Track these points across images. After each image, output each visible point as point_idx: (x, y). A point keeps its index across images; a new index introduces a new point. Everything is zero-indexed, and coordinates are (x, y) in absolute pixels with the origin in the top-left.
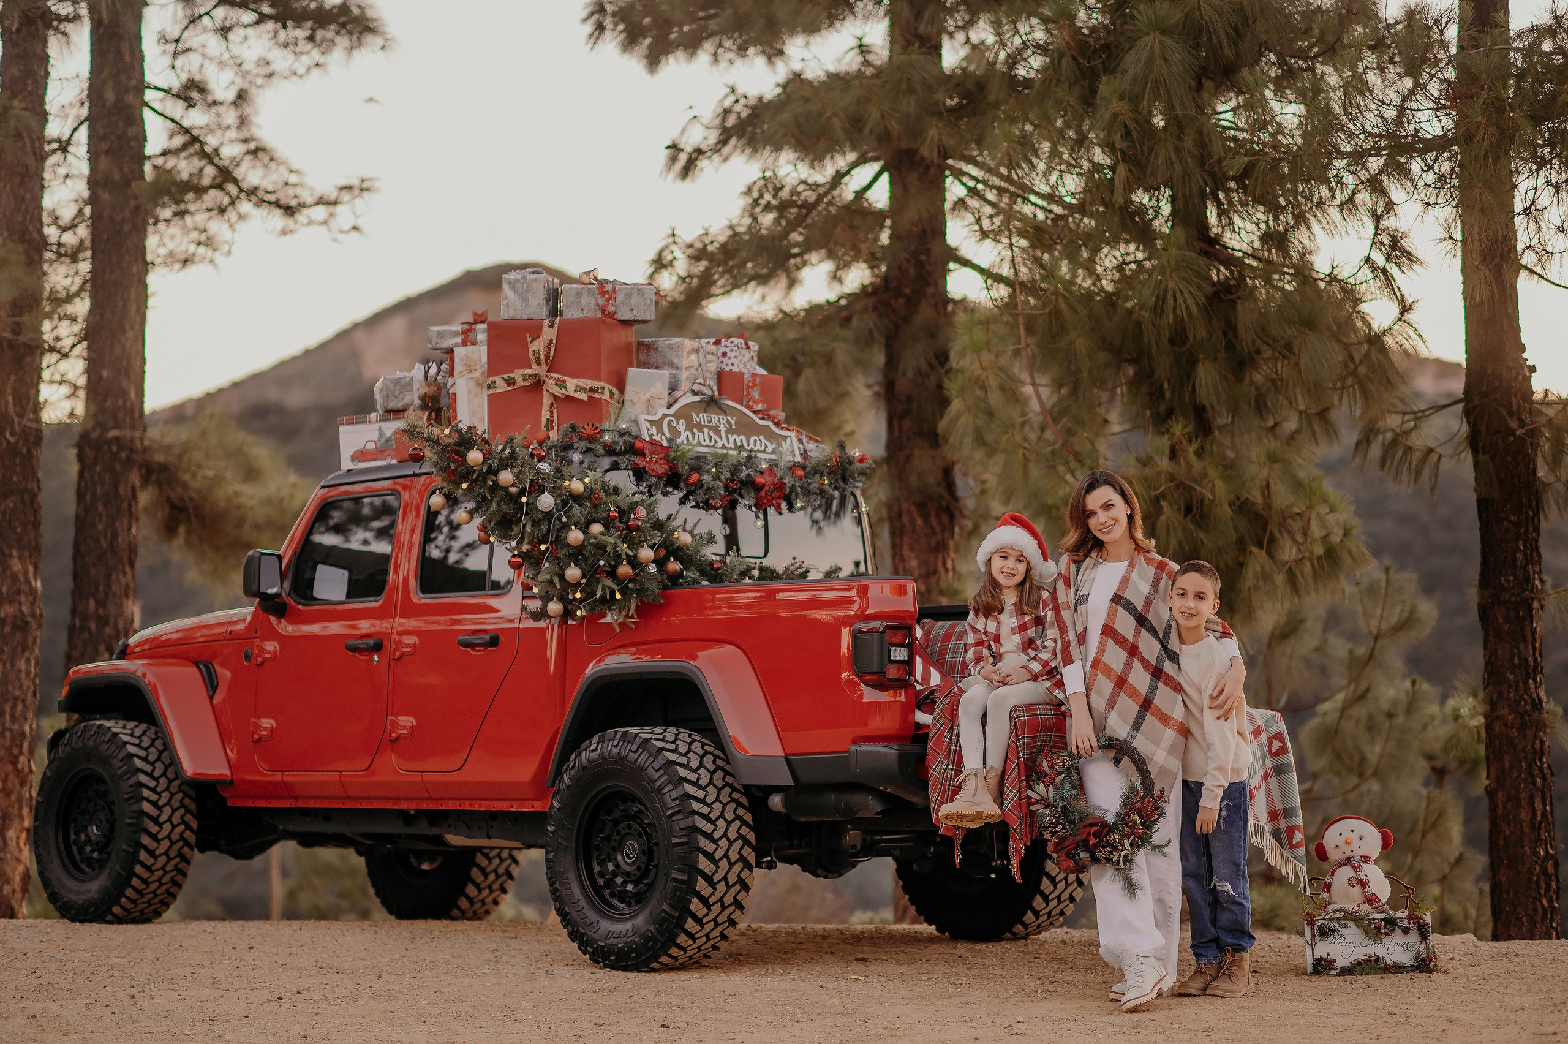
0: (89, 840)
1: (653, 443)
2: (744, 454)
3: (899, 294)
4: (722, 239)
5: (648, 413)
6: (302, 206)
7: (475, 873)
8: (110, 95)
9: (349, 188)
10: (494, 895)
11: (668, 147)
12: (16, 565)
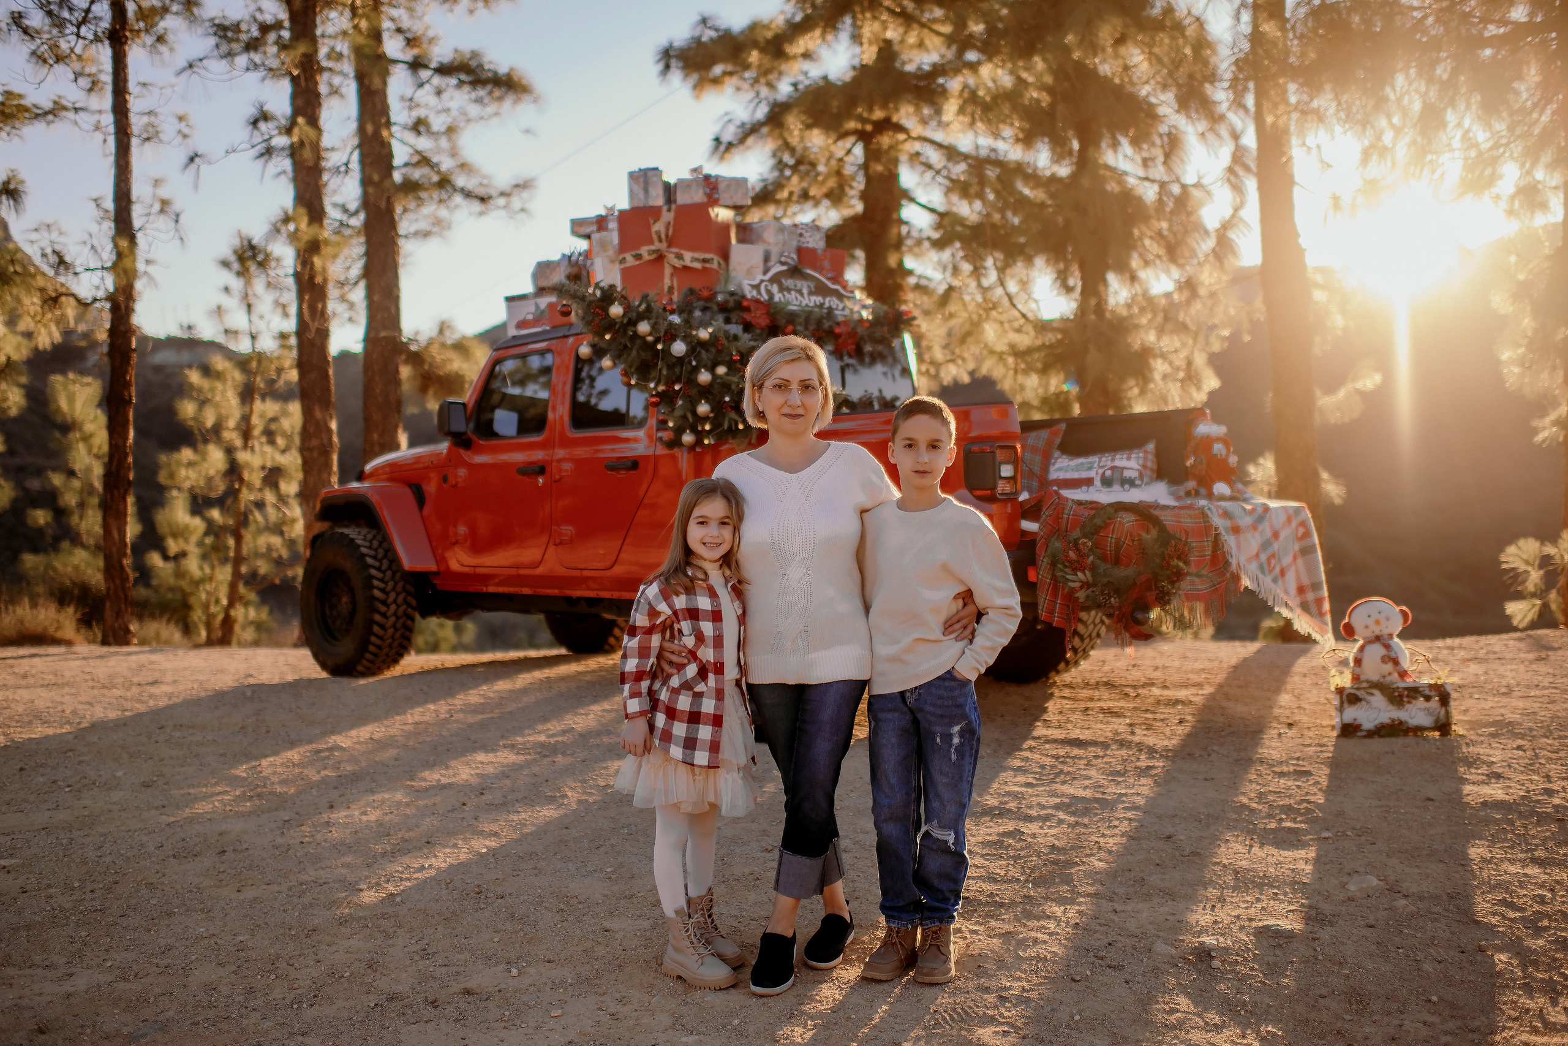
1: (757, 301)
2: (824, 311)
4: (758, 189)
5: (749, 279)
6: (490, 197)
8: (370, 128)
9: (517, 186)
11: (713, 140)
12: (318, 414)
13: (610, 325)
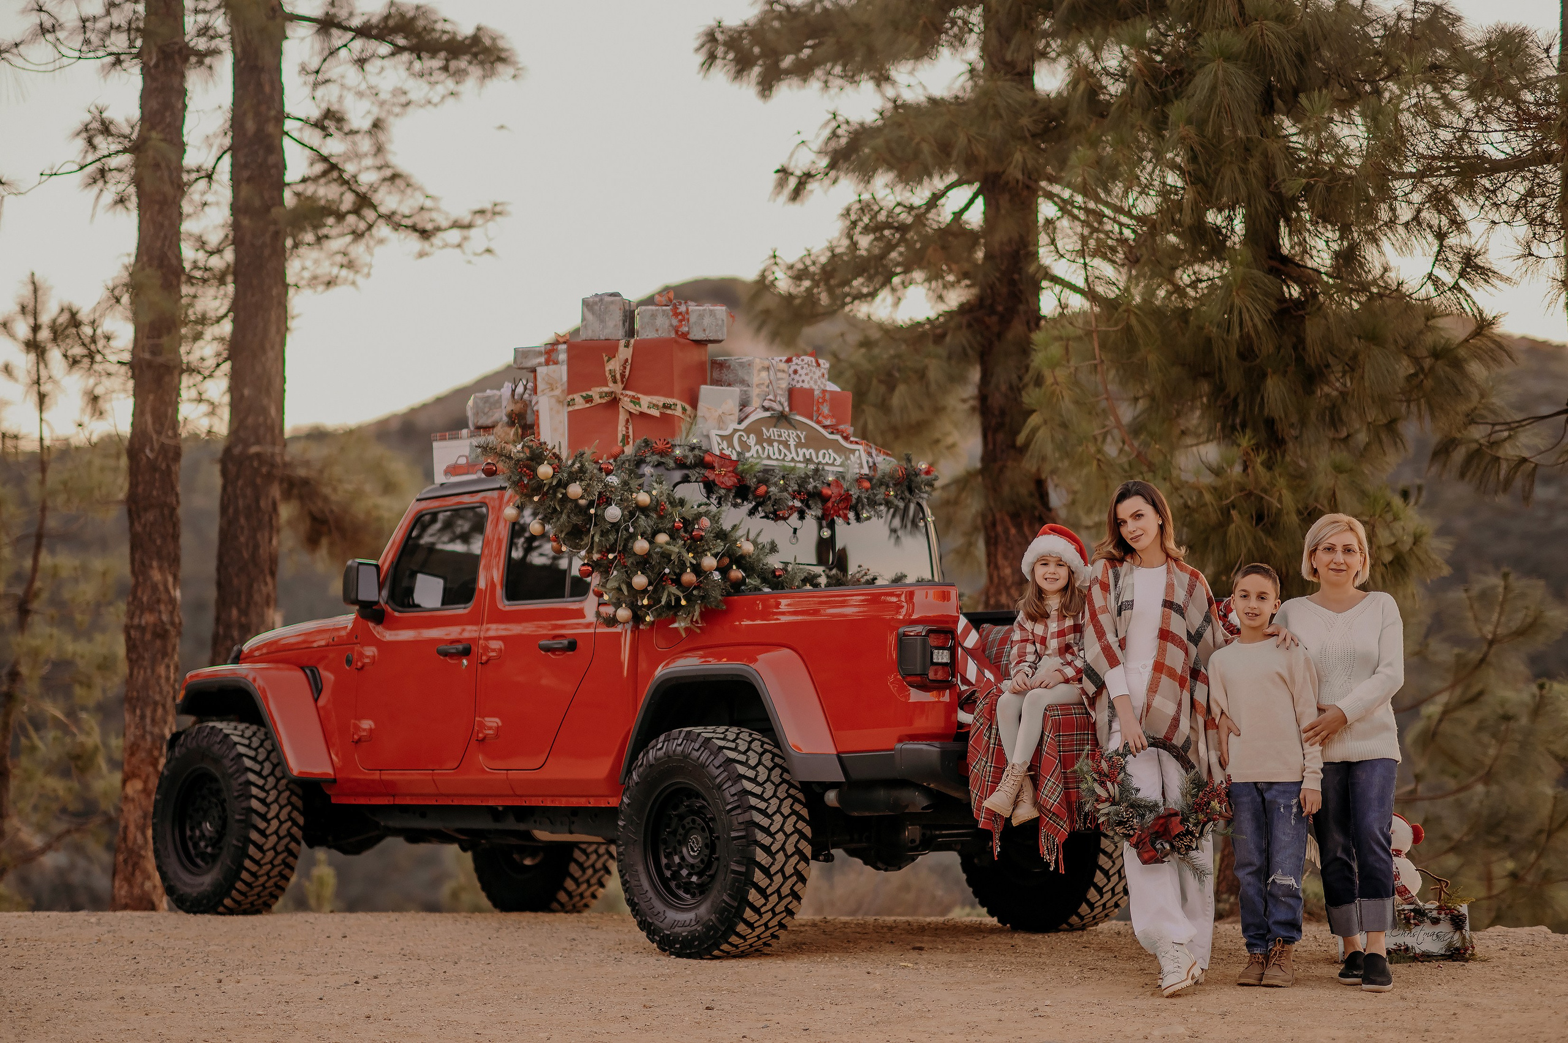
0: (203, 836)
1: (723, 457)
2: (812, 467)
3: (992, 311)
4: (823, 260)
5: (720, 429)
6: (438, 229)
7: (574, 869)
8: (250, 126)
9: (482, 212)
10: (592, 889)
11: (778, 171)
12: (156, 576)
13: (538, 487)
